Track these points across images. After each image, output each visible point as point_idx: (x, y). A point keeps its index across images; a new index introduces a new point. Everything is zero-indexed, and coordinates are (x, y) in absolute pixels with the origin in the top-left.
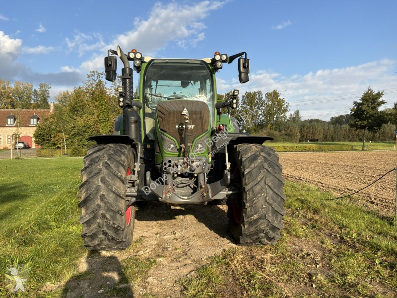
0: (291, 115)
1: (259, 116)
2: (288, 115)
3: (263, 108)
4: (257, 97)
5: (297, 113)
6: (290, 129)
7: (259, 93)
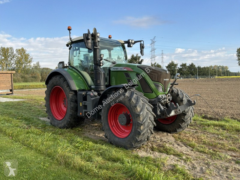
0: (34, 65)
1: (12, 64)
2: (32, 64)
3: (15, 59)
4: (10, 51)
5: (38, 63)
6: (34, 74)
7: (11, 48)
